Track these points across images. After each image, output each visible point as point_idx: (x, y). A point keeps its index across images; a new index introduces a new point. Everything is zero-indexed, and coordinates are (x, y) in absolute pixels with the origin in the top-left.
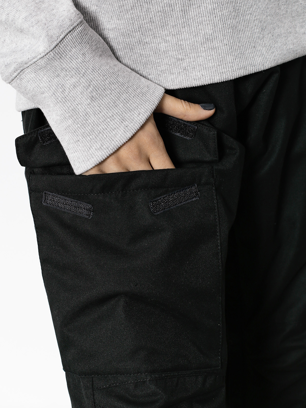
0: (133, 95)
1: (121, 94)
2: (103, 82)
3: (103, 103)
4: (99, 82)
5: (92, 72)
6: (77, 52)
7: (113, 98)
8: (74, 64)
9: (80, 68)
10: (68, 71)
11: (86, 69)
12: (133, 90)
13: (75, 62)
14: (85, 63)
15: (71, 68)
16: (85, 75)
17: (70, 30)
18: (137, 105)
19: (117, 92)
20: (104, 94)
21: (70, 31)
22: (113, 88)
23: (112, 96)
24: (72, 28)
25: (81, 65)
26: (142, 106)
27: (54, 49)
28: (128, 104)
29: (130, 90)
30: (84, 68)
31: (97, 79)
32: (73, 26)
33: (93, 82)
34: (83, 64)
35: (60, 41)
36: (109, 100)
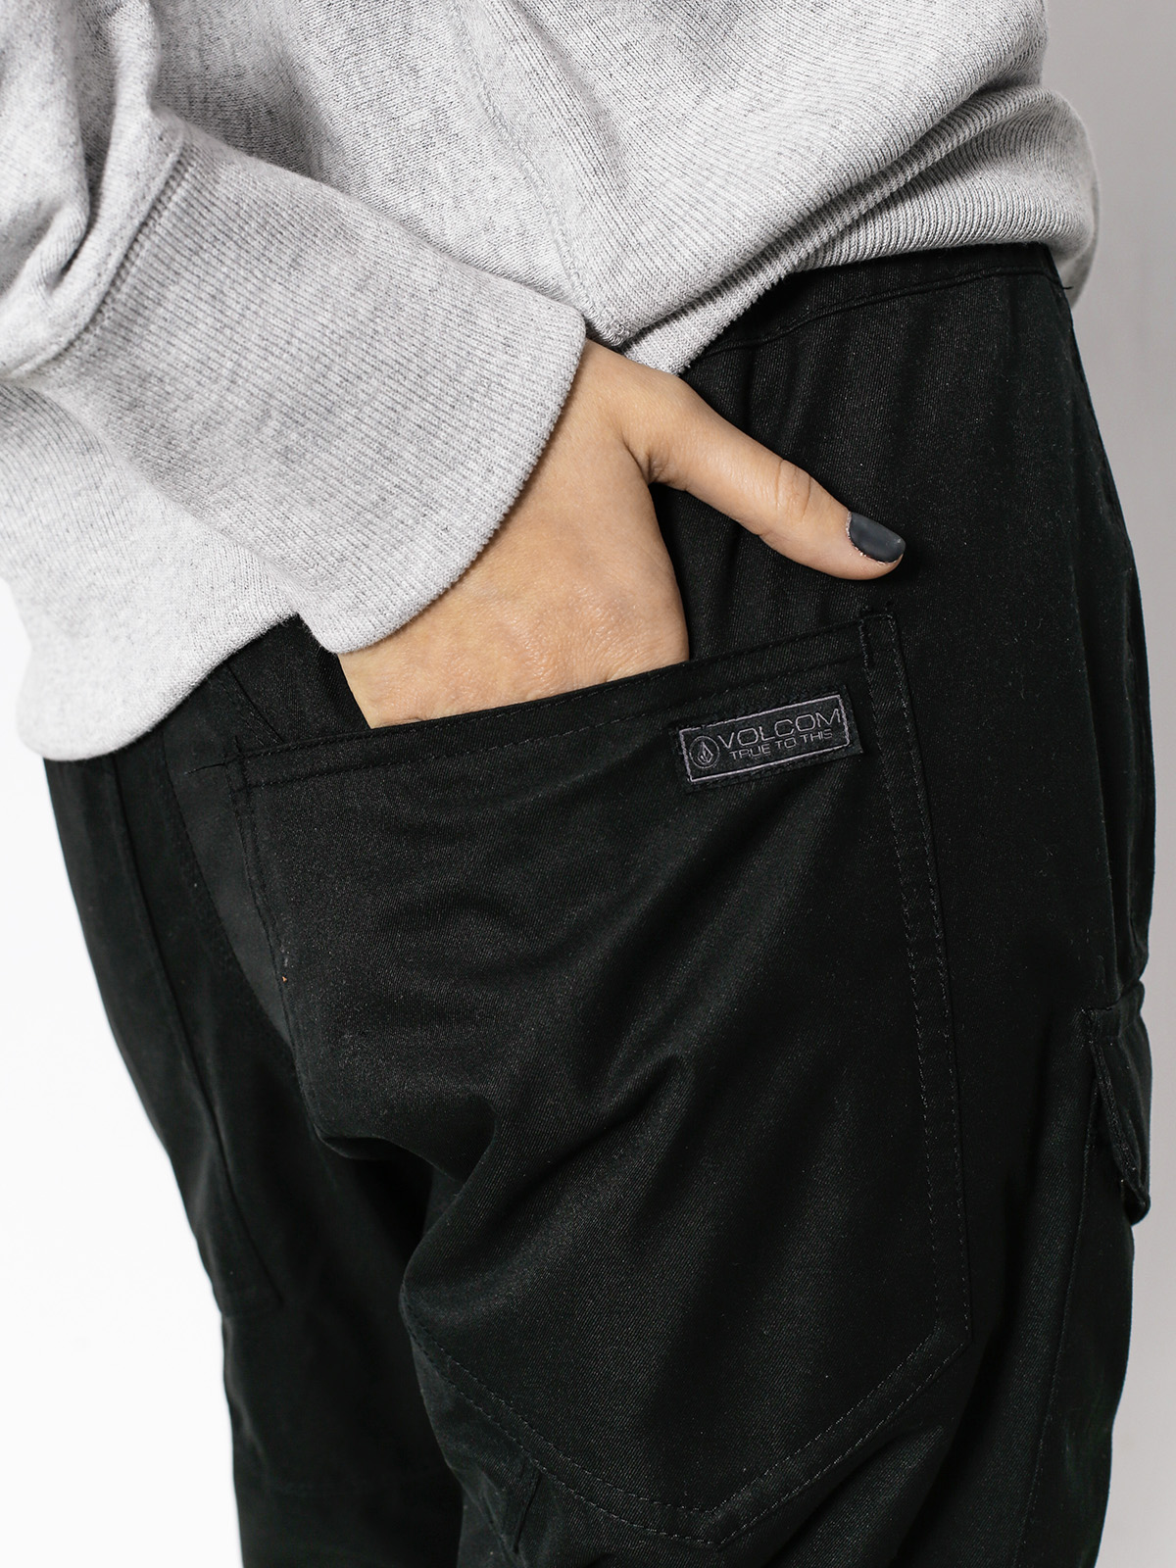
0: (450, 400)
1: (399, 408)
2: (316, 386)
3: (336, 463)
4: (302, 388)
5: (265, 359)
6: (188, 296)
7: (373, 434)
8: (185, 348)
9: (213, 355)
10: (168, 381)
11: (237, 356)
12: (447, 381)
13: (187, 338)
14: (228, 332)
15: (178, 367)
16: (238, 378)
17: (142, 220)
18: (473, 434)
19: (381, 408)
20: (332, 428)
21: (144, 224)
22: (362, 396)
23: (364, 427)
24: (145, 208)
25: (213, 344)
26: (495, 436)
27: (93, 320)
28: (437, 443)
29: (434, 382)
30: (228, 354)
31: (291, 381)
32: (150, 198)
33: (278, 395)
34: (220, 337)
35: (110, 279)
36: (359, 446)
